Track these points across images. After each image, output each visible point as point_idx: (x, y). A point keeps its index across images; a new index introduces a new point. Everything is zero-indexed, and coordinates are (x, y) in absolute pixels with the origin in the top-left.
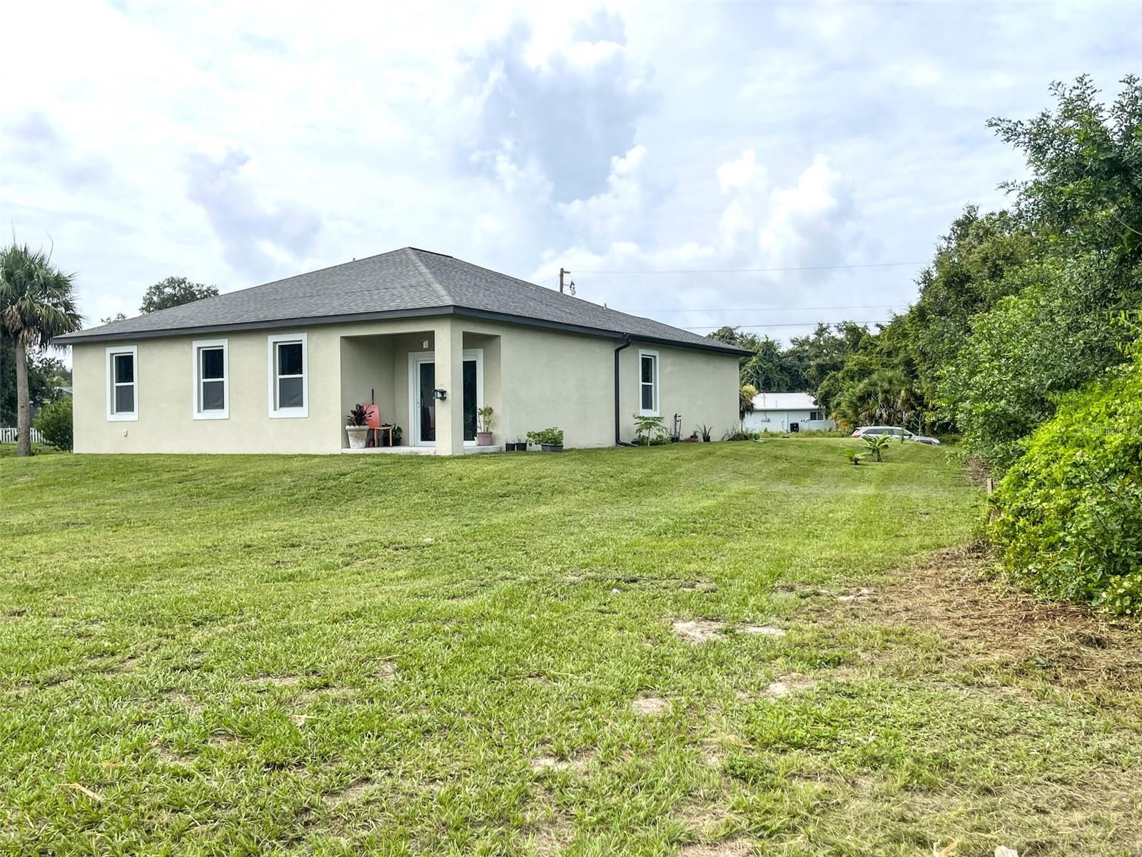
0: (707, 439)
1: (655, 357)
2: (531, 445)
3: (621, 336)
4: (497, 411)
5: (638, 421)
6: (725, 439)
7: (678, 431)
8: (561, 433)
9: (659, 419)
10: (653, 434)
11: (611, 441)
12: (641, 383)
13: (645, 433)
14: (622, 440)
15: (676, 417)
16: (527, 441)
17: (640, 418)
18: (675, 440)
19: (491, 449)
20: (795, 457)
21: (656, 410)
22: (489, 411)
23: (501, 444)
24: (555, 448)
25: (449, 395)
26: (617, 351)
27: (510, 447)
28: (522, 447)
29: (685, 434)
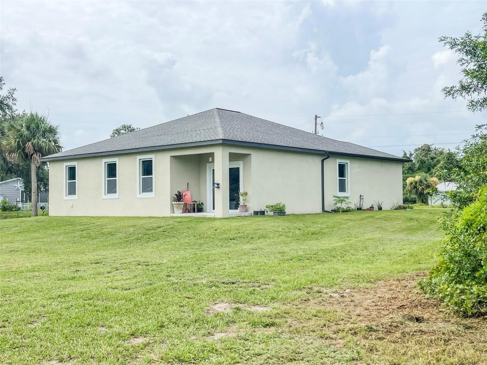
0: (380, 209)
1: (347, 163)
2: (267, 212)
3: (324, 153)
4: (249, 194)
5: (334, 198)
6: (393, 209)
7: (361, 204)
8: (284, 206)
9: (347, 198)
10: (344, 206)
11: (319, 210)
12: (338, 178)
13: (339, 205)
14: (326, 209)
15: (360, 196)
16: (265, 210)
17: (336, 197)
18: (359, 209)
19: (246, 214)
20: (423, 219)
21: (348, 193)
22: (246, 194)
23: (251, 211)
24: (280, 214)
25: (221, 186)
26: (323, 161)
27: (256, 213)
28: (262, 213)
29: (366, 206)
